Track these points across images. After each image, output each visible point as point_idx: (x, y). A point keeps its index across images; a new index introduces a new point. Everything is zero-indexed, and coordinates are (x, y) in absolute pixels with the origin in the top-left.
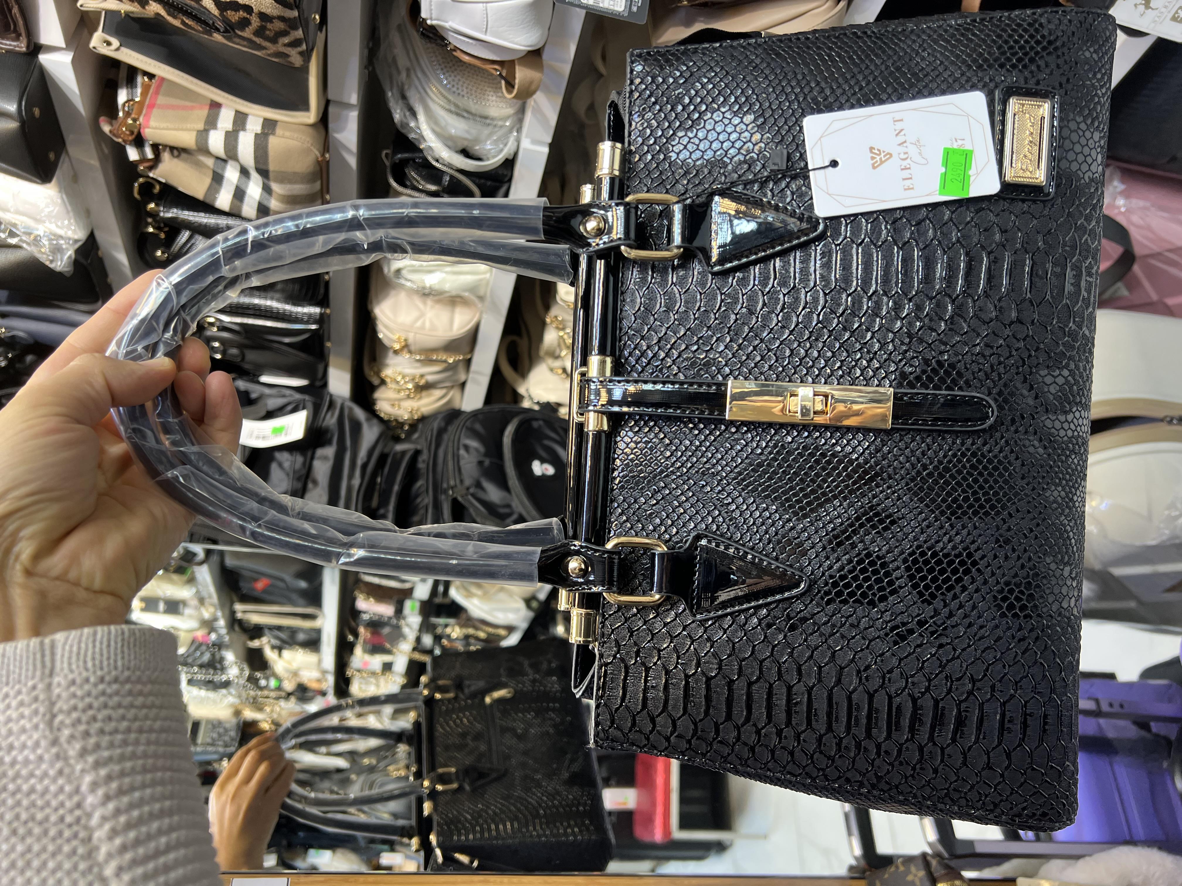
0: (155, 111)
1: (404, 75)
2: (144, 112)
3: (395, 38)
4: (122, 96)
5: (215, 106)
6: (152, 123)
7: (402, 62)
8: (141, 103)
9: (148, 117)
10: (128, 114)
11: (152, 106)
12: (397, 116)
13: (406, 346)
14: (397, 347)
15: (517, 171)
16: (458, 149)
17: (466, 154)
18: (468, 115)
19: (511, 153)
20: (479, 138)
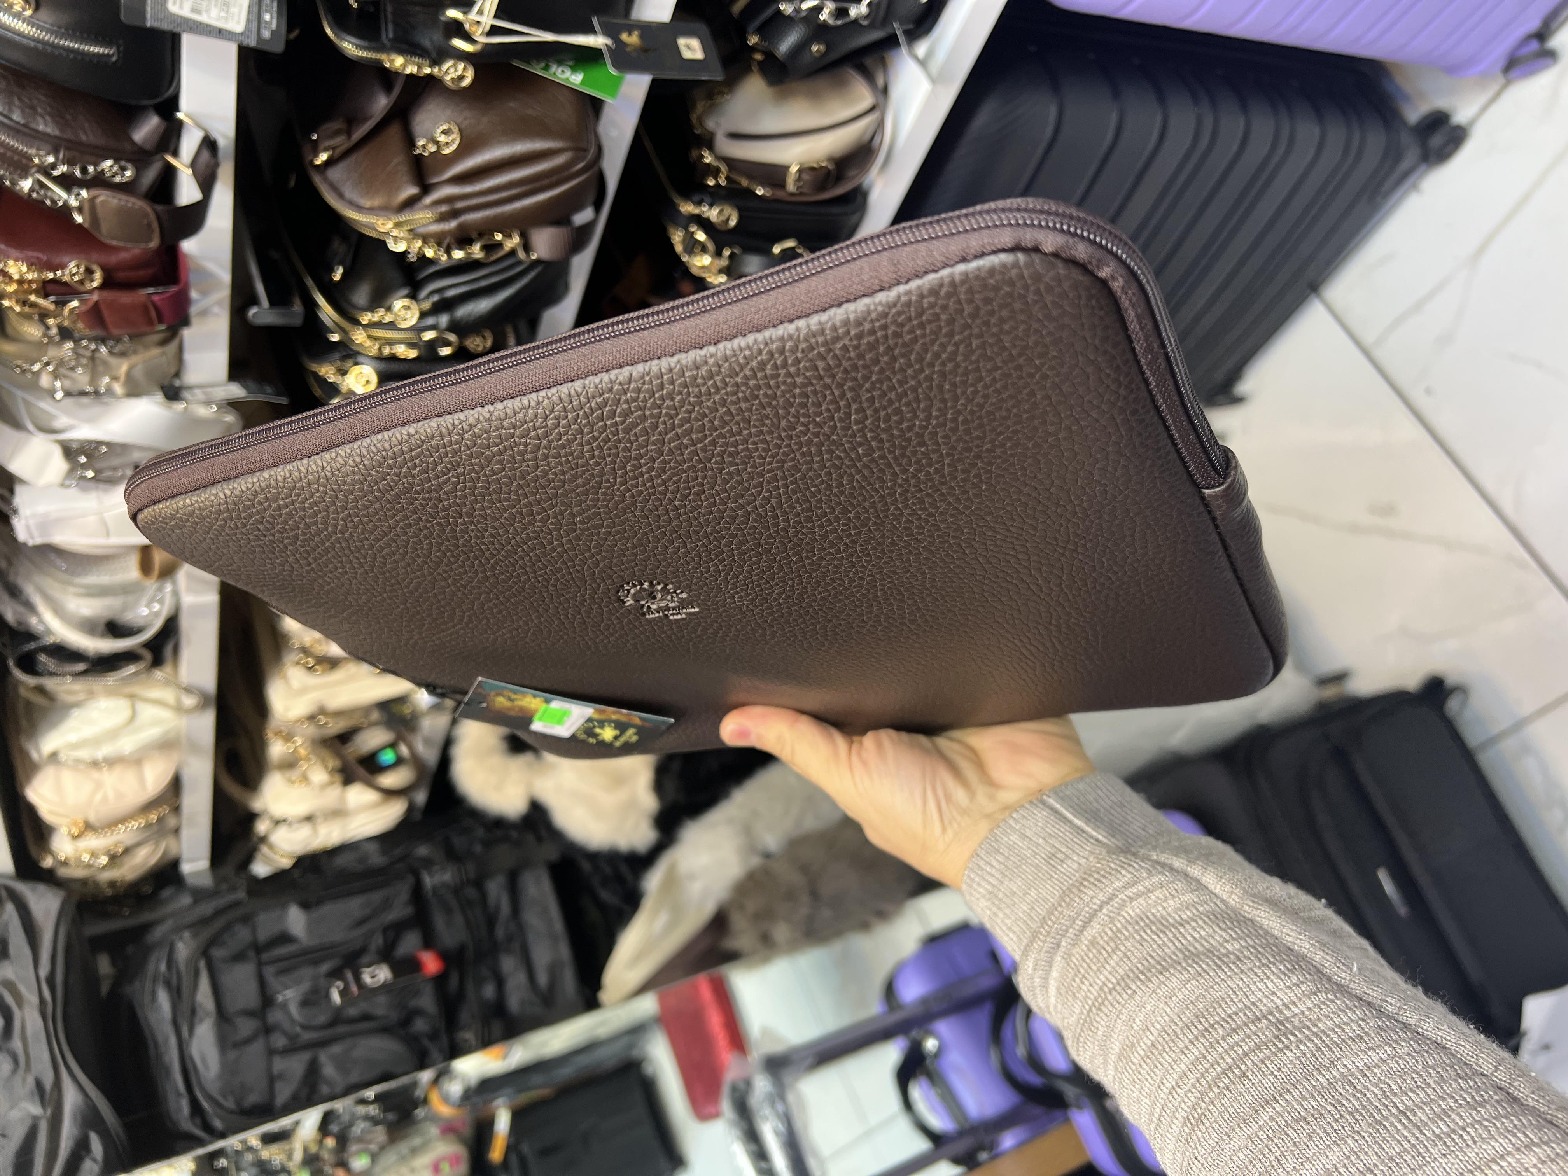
12: (11, 616)
13: (89, 827)
14: (75, 831)
15: (185, 623)
16: (102, 627)
17: (114, 629)
18: (102, 592)
19: (172, 612)
20: (125, 608)
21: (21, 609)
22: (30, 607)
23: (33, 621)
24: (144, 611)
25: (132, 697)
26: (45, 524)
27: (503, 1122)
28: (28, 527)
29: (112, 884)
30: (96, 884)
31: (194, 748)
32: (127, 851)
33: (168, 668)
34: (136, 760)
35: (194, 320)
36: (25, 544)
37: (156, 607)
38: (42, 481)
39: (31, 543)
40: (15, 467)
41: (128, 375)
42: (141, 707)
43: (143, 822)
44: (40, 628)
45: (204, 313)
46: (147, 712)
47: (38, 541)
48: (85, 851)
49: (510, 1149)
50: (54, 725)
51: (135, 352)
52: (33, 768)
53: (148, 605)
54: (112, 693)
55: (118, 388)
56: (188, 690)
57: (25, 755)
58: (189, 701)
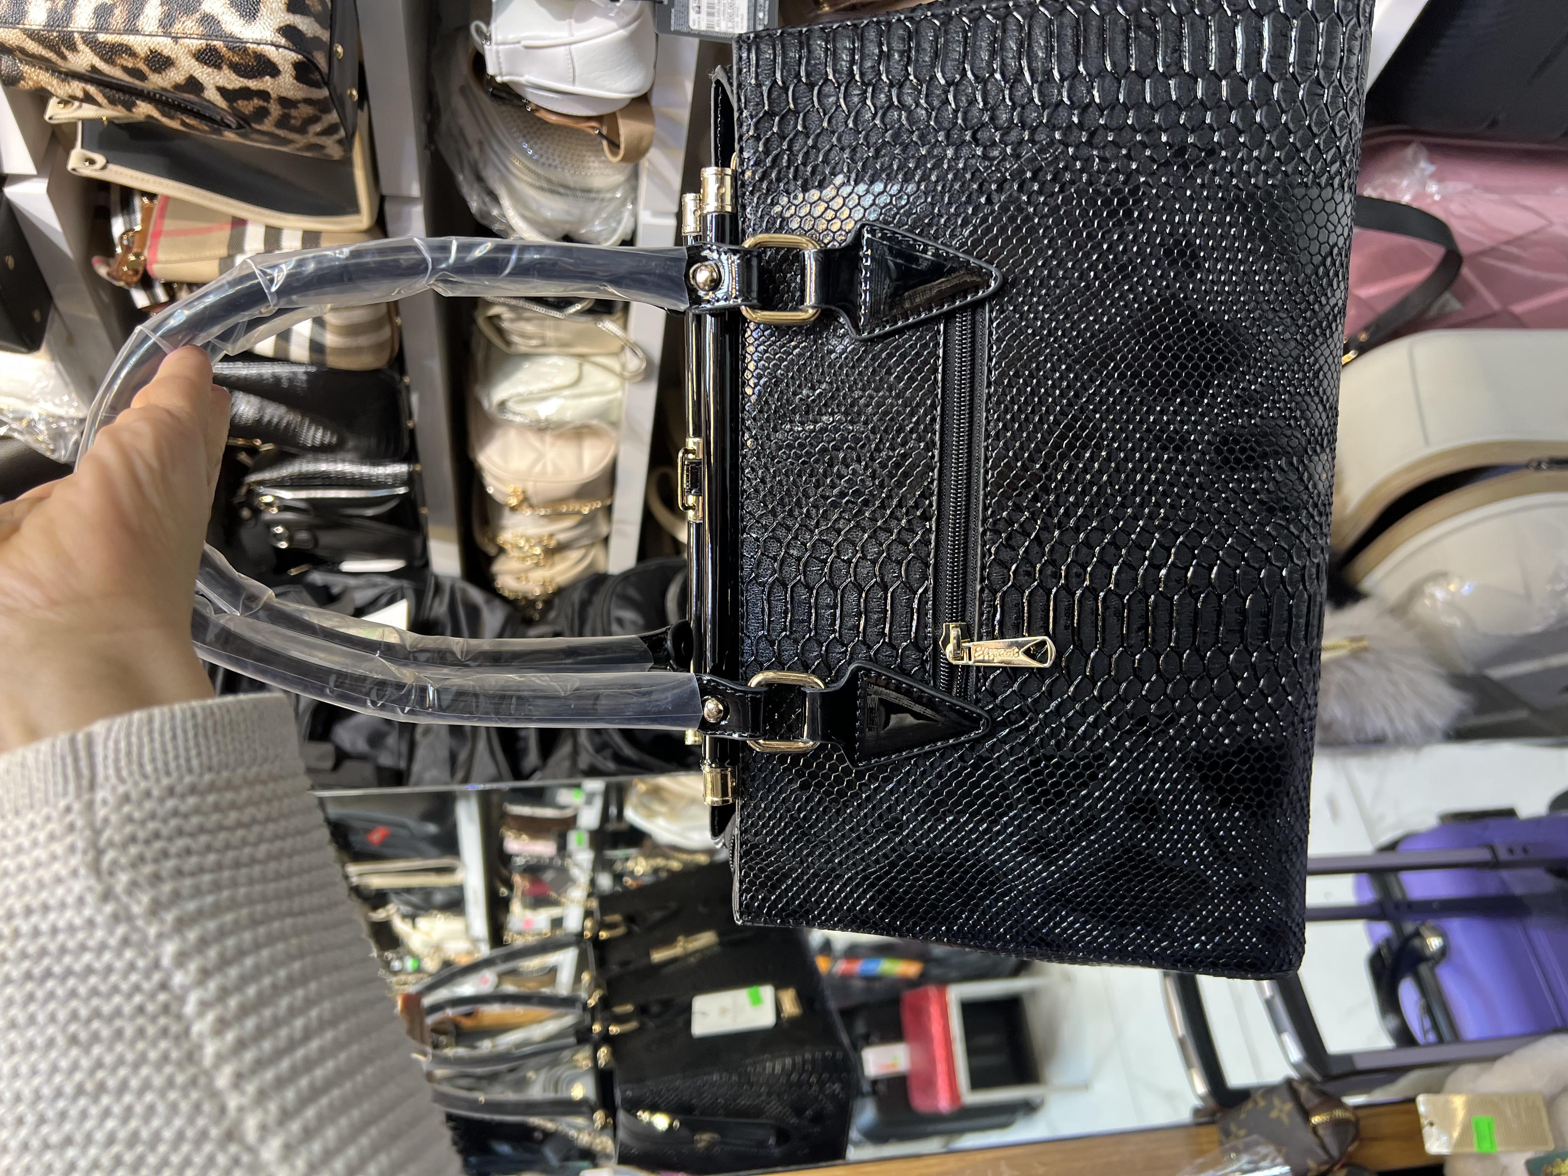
0: (163, 241)
1: (476, 151)
2: (148, 243)
3: (459, 102)
4: (118, 226)
5: (239, 223)
6: (161, 256)
7: (472, 133)
8: (143, 233)
9: (154, 248)
10: (127, 249)
11: (157, 234)
12: (474, 205)
13: (525, 499)
14: (514, 502)
25: (579, 356)
26: (513, 56)
28: (498, 56)
31: (633, 432)
32: (559, 548)
33: (618, 321)
34: (576, 433)
42: (587, 368)
44: (501, 223)
46: (593, 378)
48: (522, 537)
50: (507, 376)
52: (484, 426)
56: (635, 350)
57: (479, 404)
58: (634, 363)
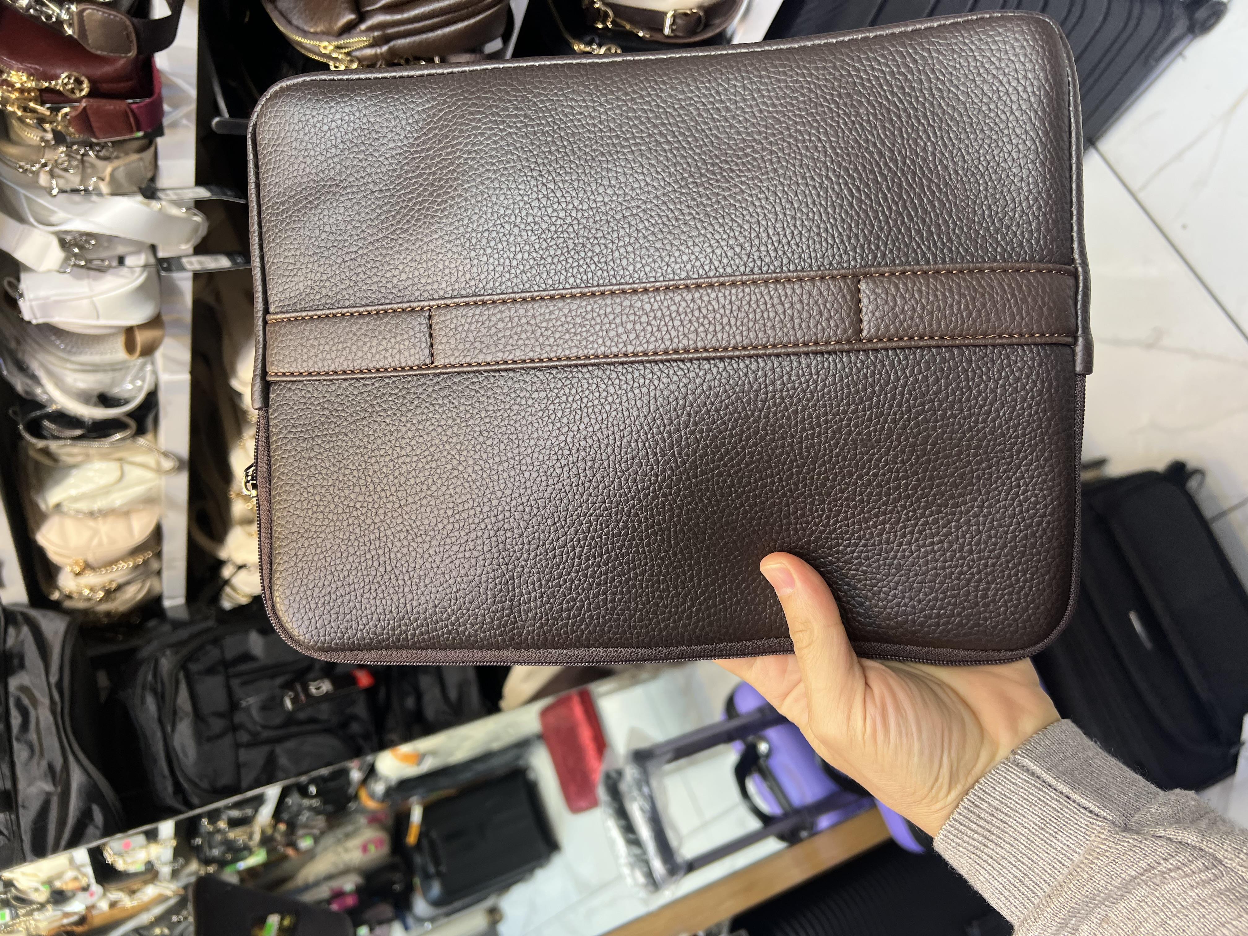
12: (19, 387)
13: (88, 566)
14: (77, 570)
15: (162, 397)
16: (95, 399)
17: (105, 400)
18: (95, 368)
19: (152, 387)
20: (113, 384)
21: (29, 382)
22: (35, 378)
23: (39, 391)
24: (130, 387)
25: (120, 460)
26: (45, 307)
27: (417, 815)
28: (31, 308)
29: (108, 614)
30: (95, 613)
31: (172, 504)
32: (119, 588)
33: (149, 436)
34: (124, 513)
35: (166, 131)
36: (29, 323)
37: (139, 383)
38: (43, 268)
39: (34, 322)
40: (20, 255)
41: (112, 175)
42: (127, 468)
43: (131, 564)
44: (44, 398)
45: (174, 125)
46: (134, 473)
47: (41, 321)
48: (86, 587)
49: (422, 835)
50: (58, 482)
51: (117, 158)
52: (42, 517)
53: (132, 382)
54: (105, 457)
55: (104, 188)
56: (166, 454)
57: (36, 507)
58: (168, 464)
